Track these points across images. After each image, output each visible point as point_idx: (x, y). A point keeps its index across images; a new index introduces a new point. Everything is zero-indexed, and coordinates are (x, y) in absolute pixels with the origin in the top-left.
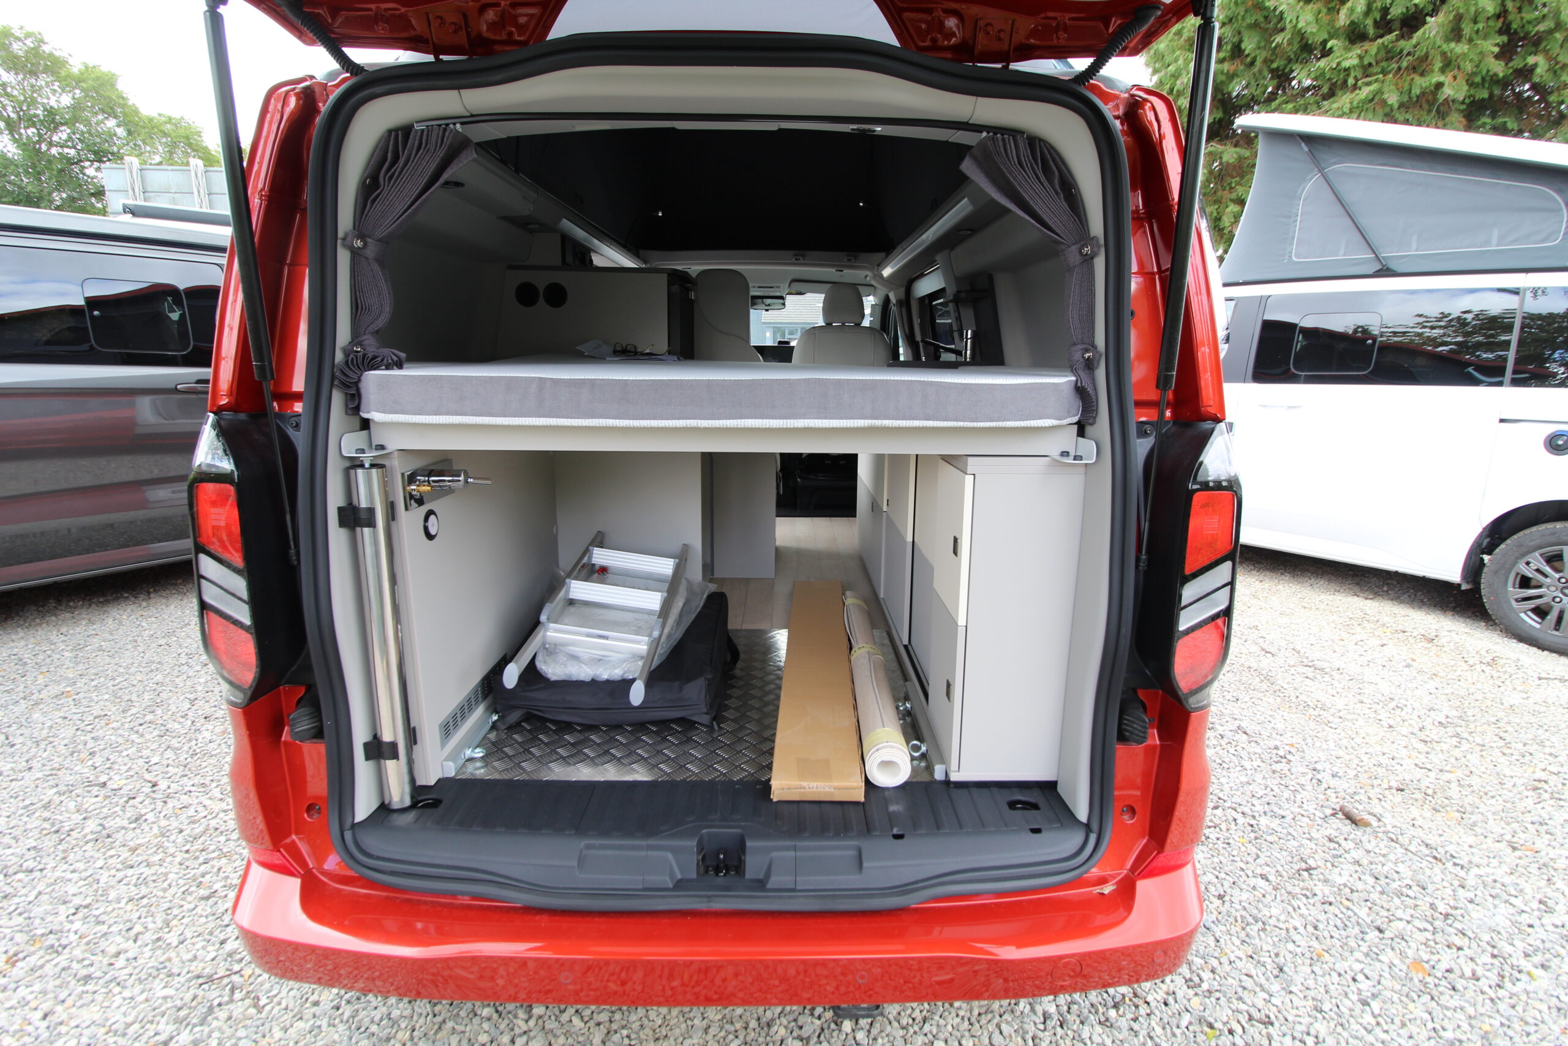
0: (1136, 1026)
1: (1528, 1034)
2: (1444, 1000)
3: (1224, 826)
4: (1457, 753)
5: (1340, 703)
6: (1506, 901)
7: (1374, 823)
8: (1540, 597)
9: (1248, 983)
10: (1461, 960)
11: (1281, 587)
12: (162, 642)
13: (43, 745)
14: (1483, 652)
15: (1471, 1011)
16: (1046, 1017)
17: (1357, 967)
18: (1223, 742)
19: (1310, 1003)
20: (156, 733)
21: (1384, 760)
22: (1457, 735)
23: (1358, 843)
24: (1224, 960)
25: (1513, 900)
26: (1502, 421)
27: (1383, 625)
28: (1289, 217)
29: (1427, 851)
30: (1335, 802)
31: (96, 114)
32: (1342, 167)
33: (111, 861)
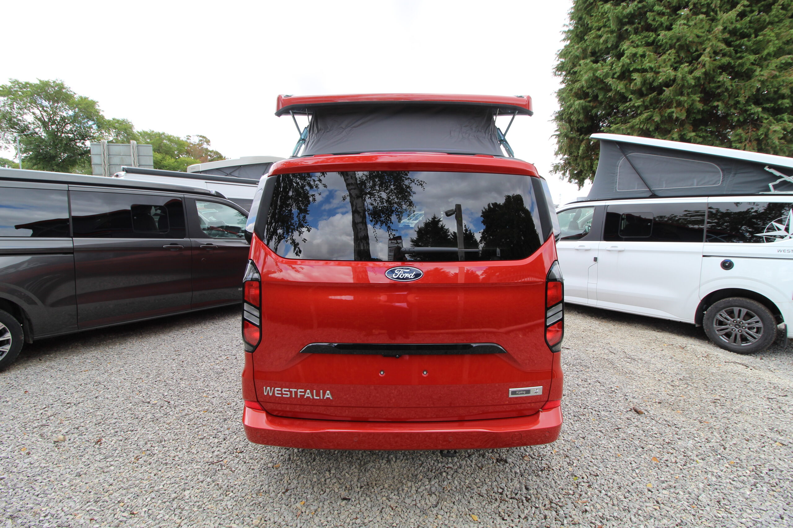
0: (548, 476)
1: (692, 479)
2: (662, 469)
3: (587, 415)
4: (686, 390)
5: (639, 371)
6: (693, 439)
7: (646, 413)
8: (727, 329)
9: (591, 464)
10: (672, 457)
11: (622, 327)
12: (153, 351)
13: (120, 389)
14: (703, 352)
15: (672, 472)
16: (516, 473)
17: (632, 459)
18: (590, 386)
19: (614, 470)
20: (163, 384)
21: (654, 392)
22: (687, 384)
23: (638, 420)
24: (582, 457)
25: (696, 439)
26: (704, 256)
27: (664, 342)
28: (614, 174)
29: (665, 423)
30: (632, 406)
31: (84, 119)
32: (633, 154)
33: (161, 428)
